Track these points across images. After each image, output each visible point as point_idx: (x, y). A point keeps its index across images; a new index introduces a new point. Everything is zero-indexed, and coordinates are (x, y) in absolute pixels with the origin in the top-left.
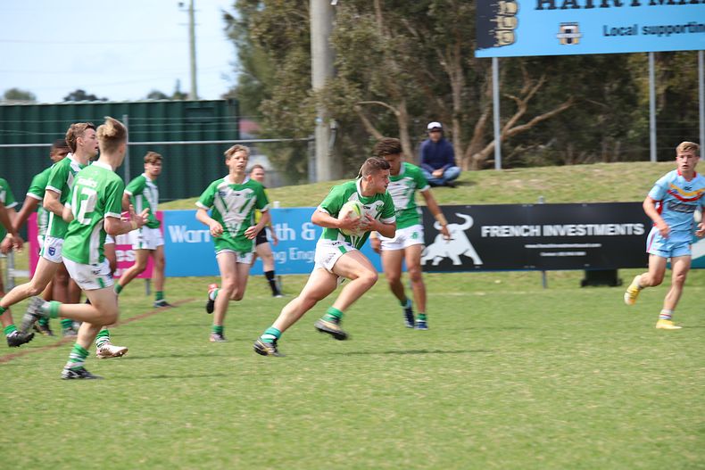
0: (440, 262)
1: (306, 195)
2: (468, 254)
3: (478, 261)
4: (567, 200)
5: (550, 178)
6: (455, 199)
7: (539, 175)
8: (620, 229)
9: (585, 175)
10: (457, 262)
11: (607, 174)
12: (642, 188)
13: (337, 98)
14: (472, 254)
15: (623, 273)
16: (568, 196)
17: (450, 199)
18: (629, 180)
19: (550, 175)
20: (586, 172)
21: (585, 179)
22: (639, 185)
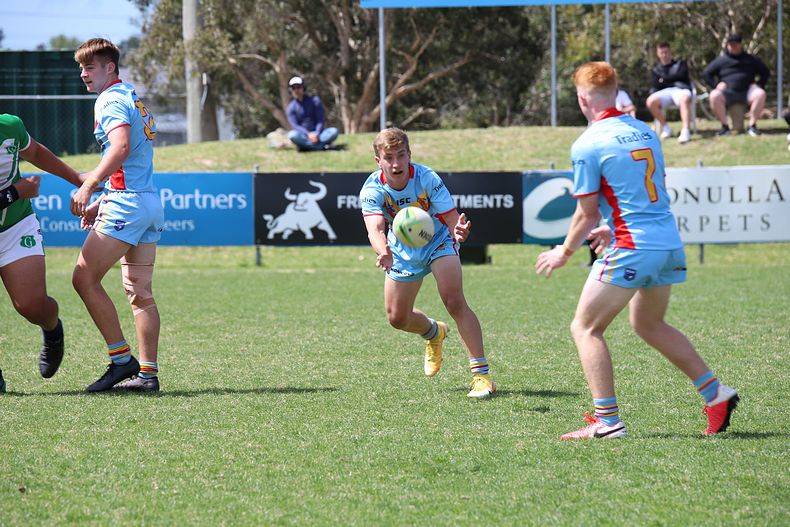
0: (290, 236)
1: (164, 158)
2: (321, 227)
3: (332, 235)
4: (449, 168)
5: (435, 143)
6: (328, 166)
7: (423, 140)
8: (488, 201)
9: (474, 141)
10: (309, 236)
11: (497, 140)
12: (532, 156)
13: (207, 49)
14: (325, 226)
15: (493, 249)
16: (452, 163)
17: (321, 165)
18: (521, 147)
19: (436, 140)
20: (477, 137)
21: (473, 145)
22: (530, 152)
